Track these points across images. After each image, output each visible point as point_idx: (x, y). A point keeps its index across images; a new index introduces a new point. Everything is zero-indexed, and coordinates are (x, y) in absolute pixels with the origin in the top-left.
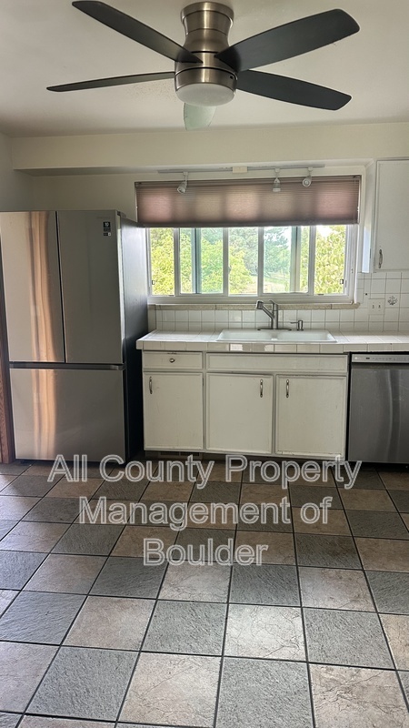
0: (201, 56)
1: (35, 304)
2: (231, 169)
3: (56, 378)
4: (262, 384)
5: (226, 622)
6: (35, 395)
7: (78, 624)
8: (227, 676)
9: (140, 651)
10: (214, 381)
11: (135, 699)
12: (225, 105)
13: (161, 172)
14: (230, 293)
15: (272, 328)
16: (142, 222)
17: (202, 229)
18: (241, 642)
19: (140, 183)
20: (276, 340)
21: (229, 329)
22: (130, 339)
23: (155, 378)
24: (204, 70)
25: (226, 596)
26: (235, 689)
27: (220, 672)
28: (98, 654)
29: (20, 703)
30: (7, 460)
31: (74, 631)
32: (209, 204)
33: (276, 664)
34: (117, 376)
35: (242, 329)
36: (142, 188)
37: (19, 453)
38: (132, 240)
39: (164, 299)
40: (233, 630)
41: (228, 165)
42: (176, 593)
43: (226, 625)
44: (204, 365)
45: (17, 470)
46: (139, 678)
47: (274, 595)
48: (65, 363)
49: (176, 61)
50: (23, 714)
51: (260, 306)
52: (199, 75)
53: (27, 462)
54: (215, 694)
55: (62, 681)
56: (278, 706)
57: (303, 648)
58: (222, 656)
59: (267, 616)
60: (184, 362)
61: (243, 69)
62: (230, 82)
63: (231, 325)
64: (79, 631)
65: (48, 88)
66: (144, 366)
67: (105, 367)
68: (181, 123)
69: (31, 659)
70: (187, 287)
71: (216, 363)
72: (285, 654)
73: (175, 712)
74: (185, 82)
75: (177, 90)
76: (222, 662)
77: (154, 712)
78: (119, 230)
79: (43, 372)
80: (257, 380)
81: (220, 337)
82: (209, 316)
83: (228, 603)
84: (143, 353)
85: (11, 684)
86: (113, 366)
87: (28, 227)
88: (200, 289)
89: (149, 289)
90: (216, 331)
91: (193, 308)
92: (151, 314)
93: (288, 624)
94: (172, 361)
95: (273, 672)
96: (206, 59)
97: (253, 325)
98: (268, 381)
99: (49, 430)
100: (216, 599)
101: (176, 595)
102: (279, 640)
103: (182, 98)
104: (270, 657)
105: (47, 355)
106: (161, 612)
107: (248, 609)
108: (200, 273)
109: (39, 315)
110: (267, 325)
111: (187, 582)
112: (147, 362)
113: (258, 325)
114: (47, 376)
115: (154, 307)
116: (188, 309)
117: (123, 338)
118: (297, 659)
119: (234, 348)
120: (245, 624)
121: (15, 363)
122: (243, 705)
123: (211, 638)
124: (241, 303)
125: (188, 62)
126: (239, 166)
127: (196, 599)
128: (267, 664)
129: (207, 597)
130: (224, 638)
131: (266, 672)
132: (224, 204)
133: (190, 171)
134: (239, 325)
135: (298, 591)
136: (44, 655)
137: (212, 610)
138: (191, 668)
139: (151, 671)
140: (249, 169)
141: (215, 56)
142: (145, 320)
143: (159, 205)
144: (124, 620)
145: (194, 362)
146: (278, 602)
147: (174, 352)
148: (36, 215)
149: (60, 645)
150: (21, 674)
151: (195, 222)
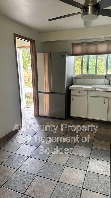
0: (89, 7)
1: (45, 77)
2: (99, 38)
3: (49, 96)
4: (105, 100)
5: (89, 162)
6: (44, 100)
7: (51, 157)
8: (87, 176)
9: (65, 166)
10: (90, 99)
11: (63, 177)
12: (96, 20)
13: (79, 40)
14: (97, 74)
15: (109, 84)
16: (73, 54)
17: (90, 56)
18: (92, 168)
19: (73, 44)
20: (110, 87)
21: (96, 84)
22: (68, 86)
23: (74, 97)
24: (89, 11)
25: (89, 156)
26: (89, 179)
27: (86, 175)
28: (55, 165)
29: (36, 173)
30: (37, 116)
31: (50, 158)
32: (92, 49)
33: (101, 175)
34: (64, 96)
35: (100, 84)
36: (73, 45)
37: (40, 114)
38: (70, 60)
39: (78, 76)
40: (90, 165)
41: (98, 37)
42: (76, 153)
43: (88, 163)
44: (88, 94)
45: (39, 118)
46: (64, 172)
47: (103, 158)
48: (51, 92)
49: (82, 9)
50: (37, 175)
51: (106, 78)
52: (88, 12)
53: (42, 117)
54: (84, 180)
55: (46, 169)
56: (100, 186)
57: (110, 173)
58: (87, 171)
59: (100, 163)
60: (82, 93)
61: (101, 9)
62: (97, 13)
63: (97, 83)
64: (51, 159)
65: (48, 20)
66: (71, 94)
67: (61, 94)
68: (83, 26)
69: (39, 163)
70: (85, 72)
71: (91, 94)
72: (104, 173)
73: (73, 182)
74: (84, 15)
75: (82, 17)
76: (86, 172)
77: (67, 181)
78: (66, 57)
79: (46, 94)
80: (103, 99)
81: (93, 86)
82: (91, 80)
83: (90, 158)
84: (71, 90)
85: (34, 168)
86: (63, 94)
87: (44, 57)
88: (88, 73)
89: (74, 73)
90: (92, 85)
91: (86, 78)
92: (74, 80)
93: (106, 166)
94: (79, 93)
95: (100, 177)
96: (90, 7)
97: (104, 83)
98: (107, 99)
99: (47, 109)
100: (86, 156)
101: (76, 154)
102: (103, 169)
103: (83, 19)
104: (100, 173)
105: (47, 90)
106: (72, 157)
107: (95, 160)
108: (88, 68)
109: (46, 80)
110: (108, 83)
111: (79, 151)
112: (72, 93)
113: (105, 83)
114: (47, 95)
115: (75, 78)
116: (84, 78)
117: (66, 86)
118: (107, 175)
119: (97, 90)
120: (94, 164)
121: (40, 92)
122: (91, 184)
123: (84, 166)
124: (100, 77)
125: (85, 9)
126: (102, 37)
127: (81, 155)
128: (99, 175)
129: (84, 155)
130: (88, 167)
131: (98, 177)
132: (97, 48)
133: (87, 39)
134: (99, 83)
135: (110, 158)
136: (42, 163)
137: (85, 159)
138: (78, 172)
139: (67, 172)
140: (105, 38)
141: (93, 6)
142: (72, 81)
143: (78, 49)
144: (62, 158)
145: (85, 93)
146: (104, 160)
147: (79, 90)
148: (46, 54)
149: (46, 161)
150: (37, 166)
151: (88, 54)
